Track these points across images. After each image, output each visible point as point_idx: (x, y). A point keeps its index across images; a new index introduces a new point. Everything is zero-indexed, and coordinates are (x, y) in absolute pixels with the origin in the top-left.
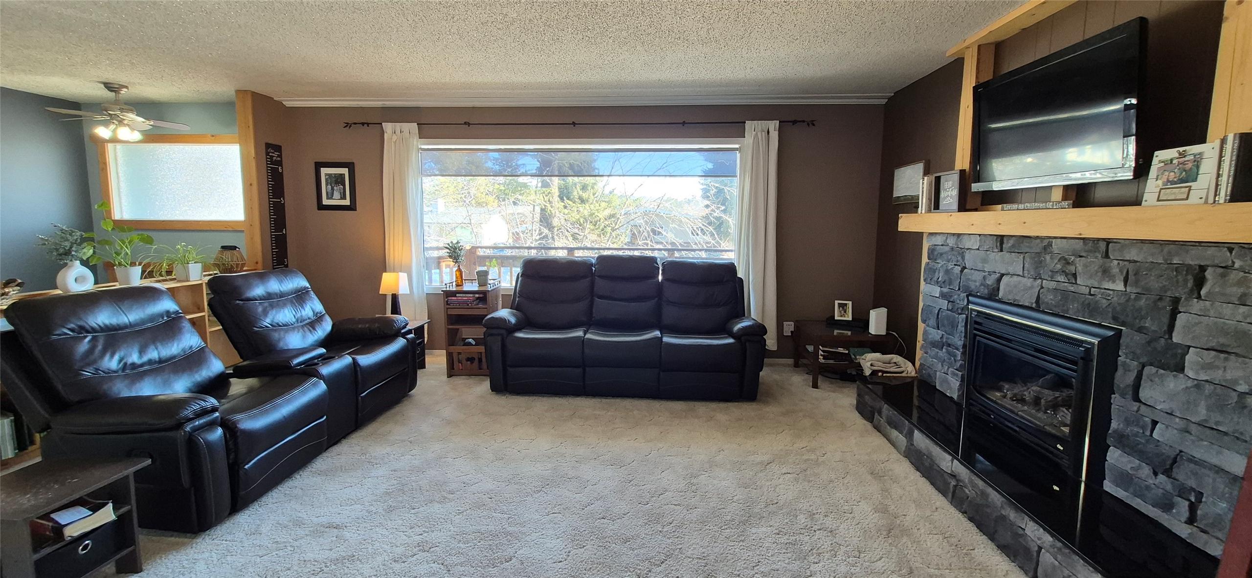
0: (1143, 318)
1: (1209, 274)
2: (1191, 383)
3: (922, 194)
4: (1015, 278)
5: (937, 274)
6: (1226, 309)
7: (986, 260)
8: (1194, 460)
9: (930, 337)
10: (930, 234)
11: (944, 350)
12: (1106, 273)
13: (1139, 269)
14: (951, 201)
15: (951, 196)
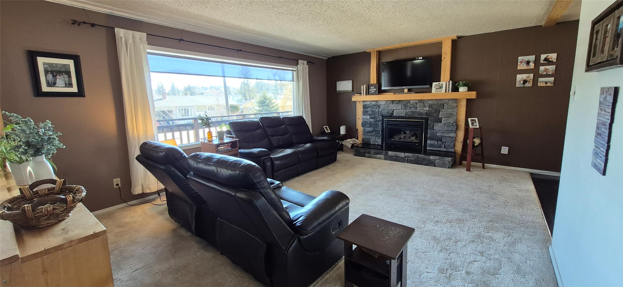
0: (433, 114)
1: (445, 104)
2: (443, 124)
3: (363, 90)
4: (398, 110)
5: (368, 112)
6: (448, 110)
7: (388, 107)
8: (445, 137)
9: (367, 130)
10: (363, 101)
11: (374, 133)
12: (425, 106)
13: (432, 105)
14: (374, 92)
15: (374, 91)
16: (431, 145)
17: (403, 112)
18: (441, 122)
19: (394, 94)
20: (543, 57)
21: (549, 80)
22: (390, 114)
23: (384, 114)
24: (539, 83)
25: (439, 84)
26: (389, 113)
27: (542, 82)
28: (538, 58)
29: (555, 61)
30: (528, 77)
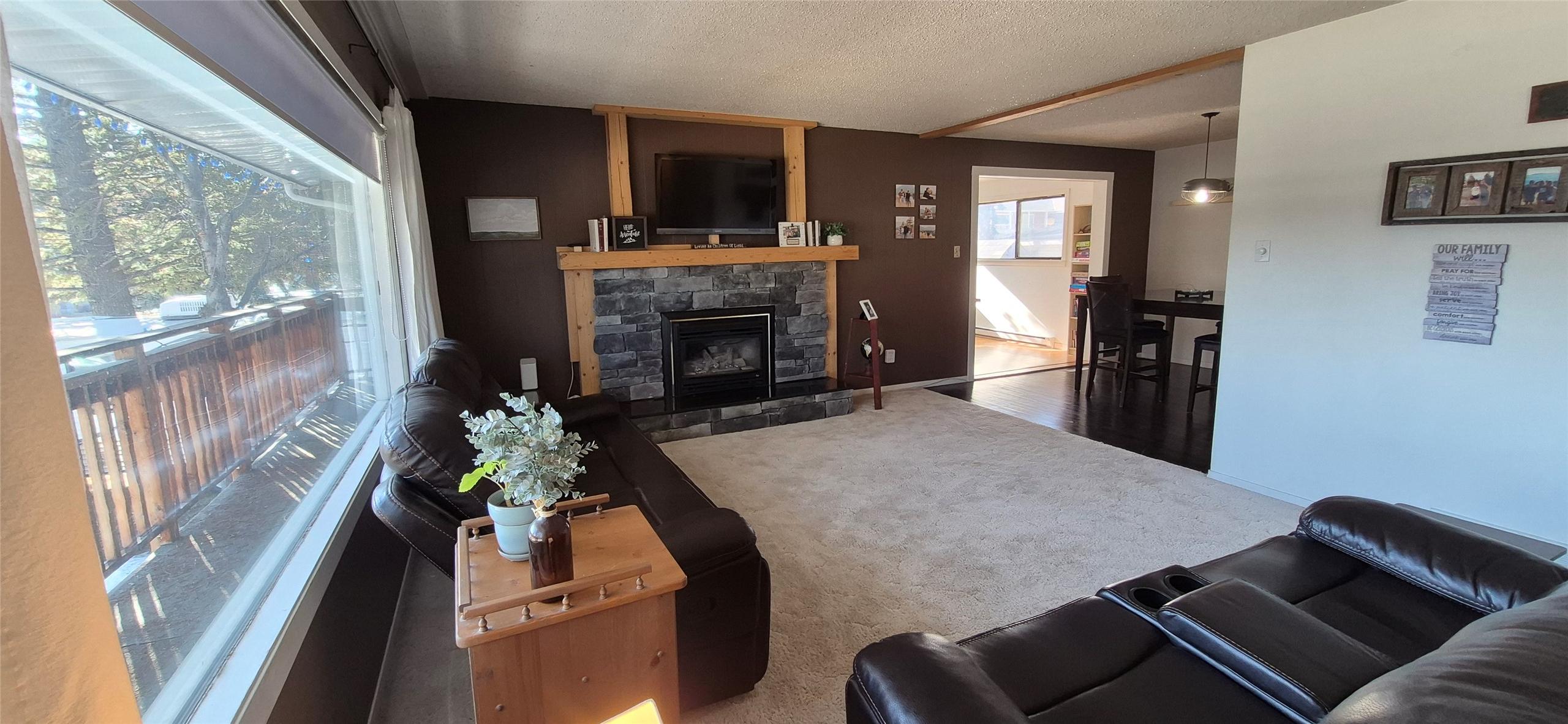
0: (784, 297)
1: (805, 274)
2: (805, 318)
3: (601, 233)
4: (705, 293)
5: (617, 305)
6: (812, 286)
7: (678, 285)
8: (811, 347)
9: (616, 361)
10: (596, 271)
11: (639, 365)
12: (767, 280)
13: (781, 275)
14: (634, 241)
15: (634, 237)
16: (785, 372)
17: (718, 296)
18: (799, 314)
19: (693, 248)
20: (923, 188)
21: (931, 230)
22: (684, 306)
23: (667, 305)
24: (921, 233)
25: (792, 226)
26: (682, 302)
27: (924, 232)
28: (918, 189)
29: (935, 198)
30: (909, 222)
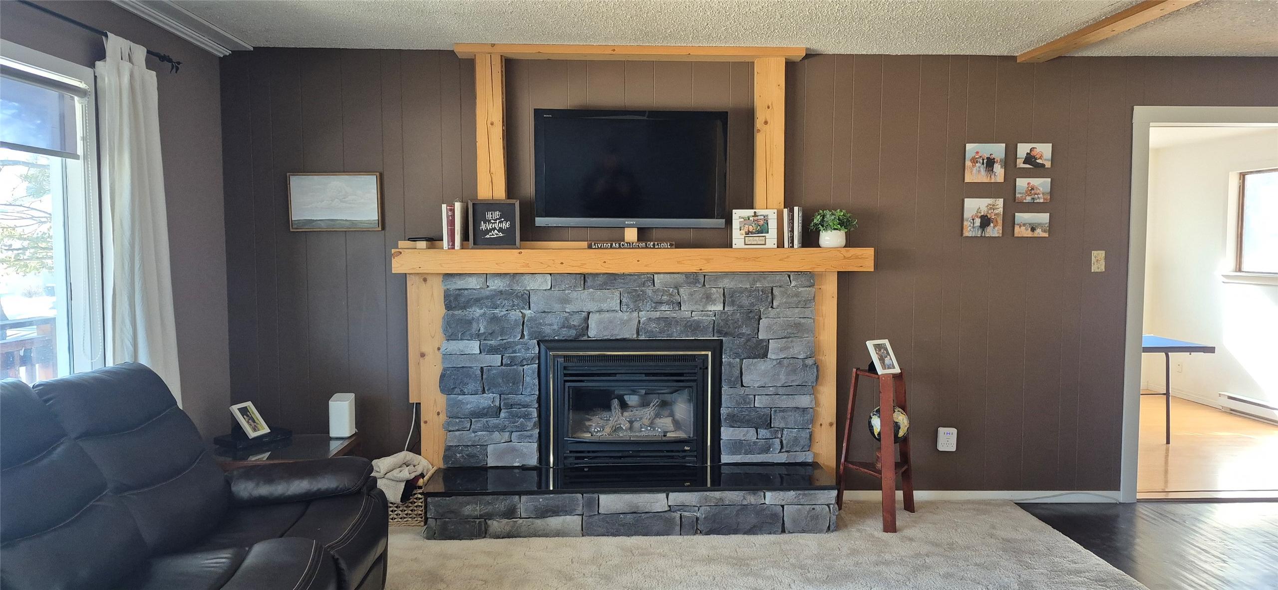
0: (739, 327)
1: (776, 292)
2: (775, 363)
3: (451, 223)
4: (607, 315)
5: (475, 325)
6: (789, 312)
7: (566, 301)
8: (783, 410)
9: (469, 406)
10: (448, 276)
11: (502, 415)
12: (708, 298)
13: (733, 293)
14: (501, 234)
15: (500, 230)
16: (738, 446)
17: (630, 320)
18: (765, 355)
19: (590, 247)
20: (1023, 149)
21: (1040, 221)
22: (573, 333)
23: (547, 330)
24: (1017, 228)
25: (755, 215)
26: (570, 327)
27: (1024, 225)
28: (1011, 153)
29: (1048, 165)
30: (992, 207)
